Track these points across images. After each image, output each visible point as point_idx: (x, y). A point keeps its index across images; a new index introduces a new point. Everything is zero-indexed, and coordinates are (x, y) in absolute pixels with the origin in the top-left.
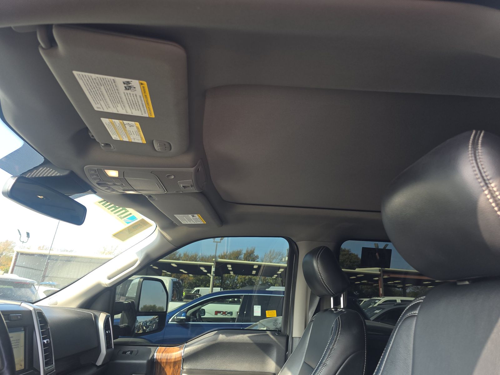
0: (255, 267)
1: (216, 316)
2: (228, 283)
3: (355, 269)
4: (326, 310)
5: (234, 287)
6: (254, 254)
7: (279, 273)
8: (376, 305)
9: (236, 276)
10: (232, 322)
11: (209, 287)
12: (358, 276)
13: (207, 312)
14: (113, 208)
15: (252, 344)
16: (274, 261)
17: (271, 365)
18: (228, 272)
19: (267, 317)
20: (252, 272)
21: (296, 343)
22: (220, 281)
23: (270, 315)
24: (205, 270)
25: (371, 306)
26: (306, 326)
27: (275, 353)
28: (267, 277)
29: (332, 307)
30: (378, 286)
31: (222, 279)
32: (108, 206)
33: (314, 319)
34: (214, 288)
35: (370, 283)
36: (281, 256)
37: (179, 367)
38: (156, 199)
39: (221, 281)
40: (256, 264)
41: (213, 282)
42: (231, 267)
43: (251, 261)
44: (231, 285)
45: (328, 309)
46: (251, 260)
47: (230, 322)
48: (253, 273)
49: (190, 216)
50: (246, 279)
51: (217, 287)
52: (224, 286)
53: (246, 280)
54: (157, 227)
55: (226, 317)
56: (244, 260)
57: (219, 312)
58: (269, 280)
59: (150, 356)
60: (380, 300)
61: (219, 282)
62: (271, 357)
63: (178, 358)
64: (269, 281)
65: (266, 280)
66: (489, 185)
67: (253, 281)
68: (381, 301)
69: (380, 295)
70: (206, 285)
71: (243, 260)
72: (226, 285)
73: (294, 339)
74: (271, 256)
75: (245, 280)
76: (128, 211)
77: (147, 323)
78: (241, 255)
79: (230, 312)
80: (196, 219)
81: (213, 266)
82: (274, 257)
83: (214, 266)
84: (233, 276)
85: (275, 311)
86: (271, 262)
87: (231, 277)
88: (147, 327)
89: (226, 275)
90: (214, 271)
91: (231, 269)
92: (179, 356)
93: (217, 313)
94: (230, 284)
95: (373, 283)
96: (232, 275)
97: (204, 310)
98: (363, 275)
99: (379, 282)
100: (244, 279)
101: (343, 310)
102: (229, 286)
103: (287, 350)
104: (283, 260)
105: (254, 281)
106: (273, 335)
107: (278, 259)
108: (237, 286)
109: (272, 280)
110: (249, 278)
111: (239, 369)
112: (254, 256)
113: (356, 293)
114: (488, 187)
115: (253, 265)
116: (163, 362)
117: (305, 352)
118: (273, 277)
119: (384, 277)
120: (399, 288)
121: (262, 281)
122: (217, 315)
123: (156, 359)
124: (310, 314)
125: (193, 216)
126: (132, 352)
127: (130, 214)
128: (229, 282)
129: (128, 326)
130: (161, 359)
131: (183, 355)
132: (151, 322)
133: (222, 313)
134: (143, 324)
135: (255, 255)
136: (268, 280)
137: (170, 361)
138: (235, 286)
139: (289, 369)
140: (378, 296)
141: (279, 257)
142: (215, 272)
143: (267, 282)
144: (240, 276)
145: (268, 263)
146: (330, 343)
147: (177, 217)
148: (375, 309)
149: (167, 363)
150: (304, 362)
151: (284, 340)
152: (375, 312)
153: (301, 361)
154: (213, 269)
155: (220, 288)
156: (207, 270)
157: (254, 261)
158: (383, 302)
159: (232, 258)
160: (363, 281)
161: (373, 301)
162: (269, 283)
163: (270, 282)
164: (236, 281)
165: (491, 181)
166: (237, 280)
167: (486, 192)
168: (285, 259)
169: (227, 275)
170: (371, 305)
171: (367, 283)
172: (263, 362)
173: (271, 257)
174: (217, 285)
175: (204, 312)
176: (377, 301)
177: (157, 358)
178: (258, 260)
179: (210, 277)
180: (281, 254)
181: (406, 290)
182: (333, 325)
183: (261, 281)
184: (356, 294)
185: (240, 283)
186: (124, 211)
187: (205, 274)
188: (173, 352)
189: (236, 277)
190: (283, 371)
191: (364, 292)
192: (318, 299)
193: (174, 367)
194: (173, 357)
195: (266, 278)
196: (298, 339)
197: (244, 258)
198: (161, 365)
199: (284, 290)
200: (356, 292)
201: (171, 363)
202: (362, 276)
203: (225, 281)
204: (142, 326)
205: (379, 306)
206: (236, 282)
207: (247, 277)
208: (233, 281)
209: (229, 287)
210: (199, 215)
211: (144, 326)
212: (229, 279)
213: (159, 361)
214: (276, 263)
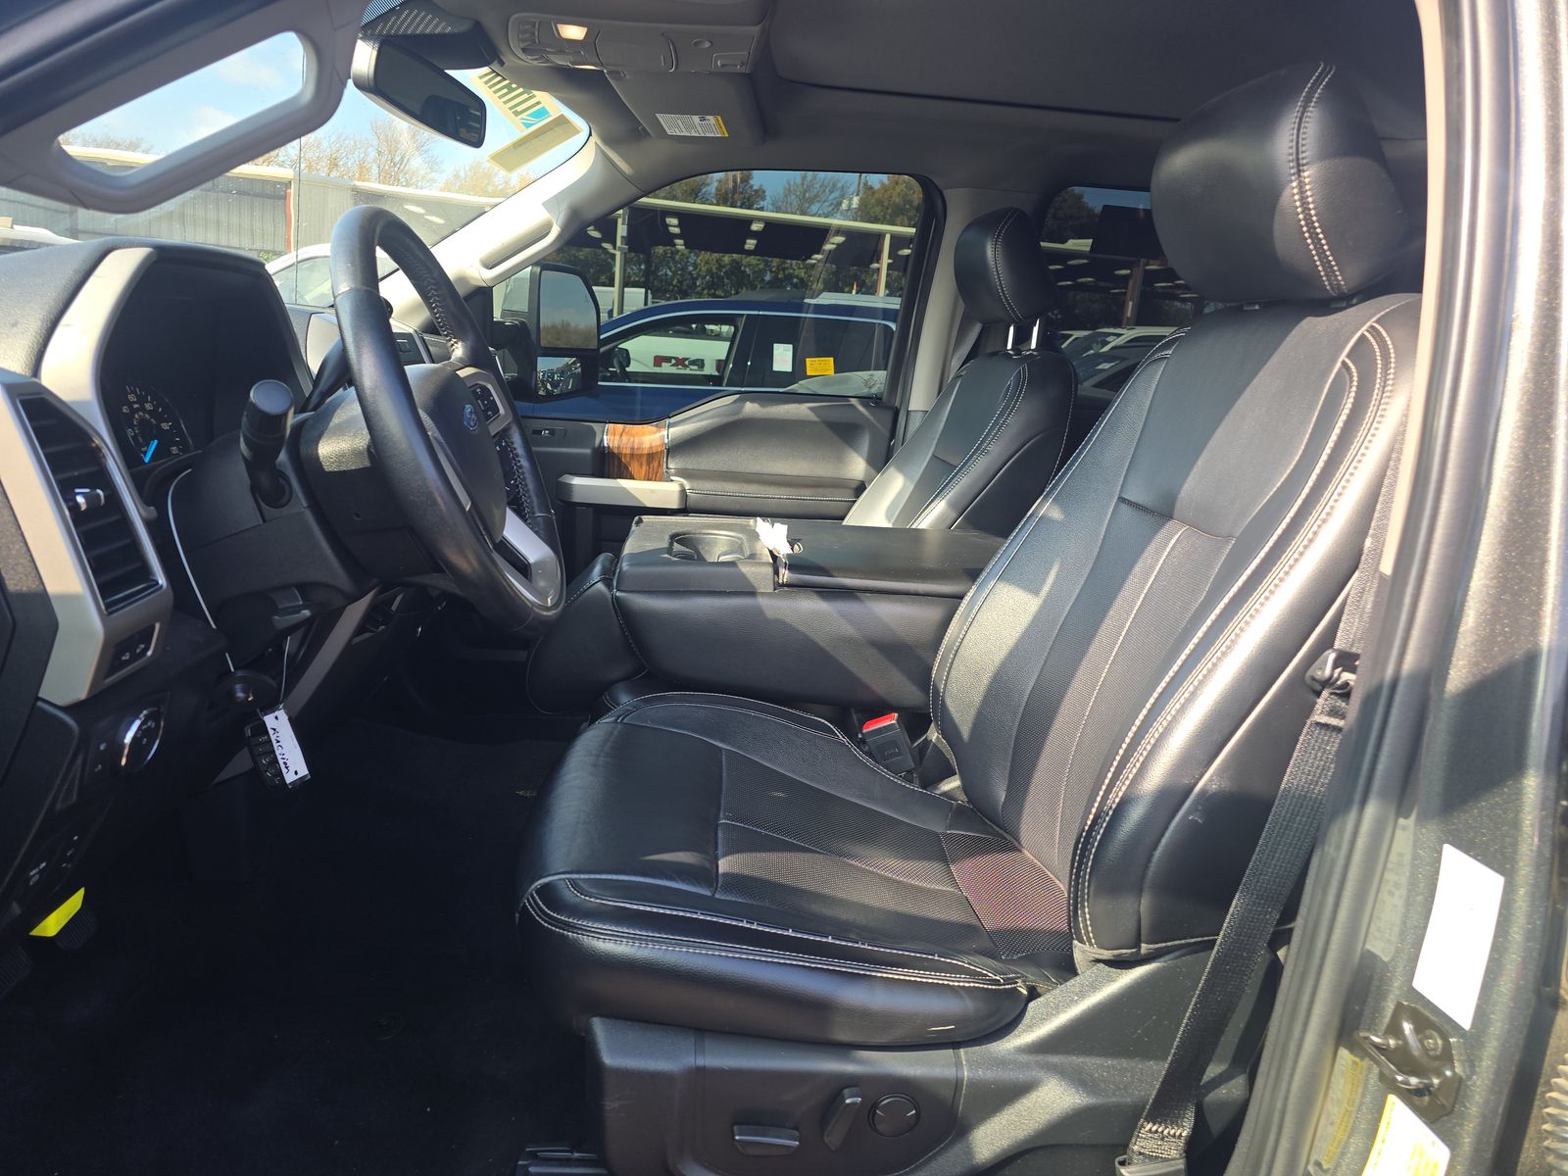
0: (756, 227)
1: (657, 370)
2: (666, 275)
3: (1064, 241)
4: (994, 354)
5: (684, 288)
6: (752, 182)
7: (828, 247)
8: (1106, 348)
9: (690, 253)
10: (713, 385)
11: (613, 286)
12: (1071, 262)
13: (634, 360)
14: (506, 90)
15: (815, 422)
16: (814, 208)
17: (857, 466)
18: (669, 239)
19: (809, 373)
20: (745, 243)
21: (915, 422)
22: (643, 267)
23: (816, 370)
24: (595, 230)
25: (1092, 352)
26: (942, 389)
27: (865, 444)
28: (789, 261)
29: (1009, 346)
30: (1125, 294)
31: (648, 262)
32: (495, 85)
33: (963, 373)
34: (626, 289)
35: (1102, 284)
36: (837, 194)
37: (659, 465)
38: (628, 77)
39: (646, 268)
40: (759, 219)
41: (624, 270)
42: (679, 226)
43: (741, 207)
44: (675, 282)
45: (998, 352)
46: (739, 204)
47: (709, 385)
48: (747, 247)
49: (696, 119)
50: (723, 263)
51: (633, 287)
52: (656, 283)
53: (723, 267)
54: (590, 135)
55: (687, 371)
56: (718, 204)
57: (668, 359)
58: (794, 270)
59: (595, 440)
60: (1119, 335)
61: (640, 270)
62: (857, 452)
63: (657, 446)
64: (796, 273)
65: (784, 269)
66: (1302, 174)
67: (744, 271)
68: (1123, 337)
69: (1125, 322)
70: (598, 278)
71: (715, 202)
72: (661, 281)
73: (912, 414)
74: (805, 191)
75: (721, 267)
76: (534, 96)
77: (553, 374)
78: (708, 185)
79: (698, 360)
80: (710, 127)
81: (620, 221)
82: (816, 196)
83: (624, 220)
84: (683, 254)
85: (832, 359)
86: (803, 213)
87: (677, 257)
88: (555, 385)
89: (660, 250)
90: (625, 234)
91: (677, 230)
92: (658, 443)
93: (659, 360)
94: (672, 279)
95: (1111, 285)
96: (678, 251)
97: (627, 350)
98: (1085, 261)
99: (1131, 283)
100: (717, 265)
101: (1035, 353)
102: (671, 284)
103: (893, 434)
104: (844, 206)
105: (747, 270)
106: (866, 406)
107: (826, 204)
108: (696, 287)
109: (803, 271)
110: (734, 261)
111: (788, 473)
112: (749, 191)
113: (1053, 314)
114: (1299, 176)
115: (749, 221)
116: (625, 454)
117: (938, 436)
118: (809, 261)
119: (1147, 267)
120: (1184, 300)
121: (771, 271)
122: (661, 366)
123: (609, 447)
124: (955, 364)
125: (702, 120)
126: (552, 432)
127: (538, 103)
128: (670, 273)
129: (518, 378)
130: (619, 447)
131: (666, 441)
132: (562, 372)
133: (673, 361)
134: (543, 375)
135: (755, 188)
136: (791, 268)
137: (639, 452)
138: (688, 286)
139: (900, 469)
140: (1118, 324)
141: (831, 197)
142: (627, 240)
143: (789, 277)
144: (704, 256)
145: (795, 214)
146: (1001, 415)
147: (661, 120)
148: (1101, 360)
149: (632, 455)
150: (934, 456)
151: (888, 417)
152: (1100, 367)
153: (927, 454)
154: (622, 230)
155: (643, 290)
156: (600, 231)
157: (750, 207)
158: (1128, 342)
159: (679, 195)
160: (1083, 280)
161: (1099, 339)
162: (795, 280)
163: (797, 277)
164: (691, 268)
165: (1305, 168)
166: (695, 265)
167: (1294, 184)
168: (850, 205)
169: (664, 248)
170: (1092, 349)
171: (1092, 284)
172: (840, 459)
173: (804, 197)
174: (632, 279)
175: (626, 357)
176: (1109, 339)
177: (611, 446)
178: (762, 203)
179: (613, 256)
180: (840, 185)
181: (1204, 307)
182: (1011, 381)
183: (769, 273)
184: (1054, 317)
185: (705, 277)
186: (526, 96)
187: (595, 243)
188: (644, 434)
189: (692, 258)
190: (886, 474)
191: (1077, 311)
192: (977, 329)
193: (649, 464)
194: (646, 445)
195: (784, 263)
196: (920, 414)
197: (717, 195)
198: (620, 460)
199: (898, 307)
200: (1056, 312)
201: (641, 455)
202: (1085, 264)
203: (657, 269)
204: (542, 381)
205: (1117, 353)
206: (690, 273)
207: (727, 259)
208: (682, 269)
209: (671, 288)
210: (719, 118)
211: (548, 381)
212: (668, 262)
213: (616, 451)
214: (819, 216)
